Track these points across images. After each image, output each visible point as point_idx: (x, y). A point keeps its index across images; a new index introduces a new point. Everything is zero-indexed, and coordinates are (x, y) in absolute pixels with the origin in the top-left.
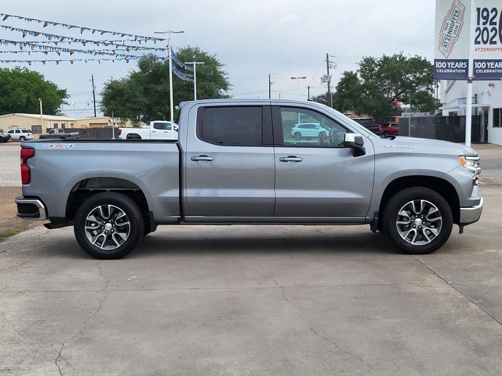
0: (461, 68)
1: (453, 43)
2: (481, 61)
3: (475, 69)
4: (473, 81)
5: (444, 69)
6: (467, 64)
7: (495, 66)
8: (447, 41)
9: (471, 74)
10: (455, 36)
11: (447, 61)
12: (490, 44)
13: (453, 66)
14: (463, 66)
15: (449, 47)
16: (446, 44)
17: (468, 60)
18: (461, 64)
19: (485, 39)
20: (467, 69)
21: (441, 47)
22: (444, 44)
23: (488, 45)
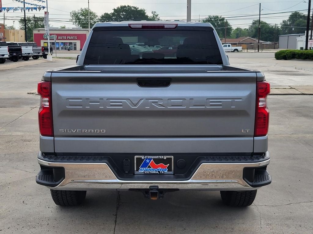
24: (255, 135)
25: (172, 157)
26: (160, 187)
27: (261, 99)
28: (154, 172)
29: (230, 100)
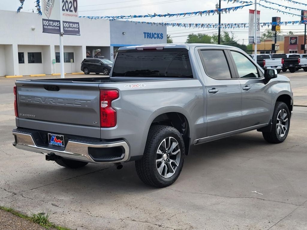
0: (57, 26)
1: (51, 9)
2: (66, 22)
3: (64, 27)
4: (63, 35)
5: (48, 26)
6: (60, 24)
7: (73, 26)
8: (48, 7)
9: (62, 31)
10: (52, 4)
11: (49, 20)
12: (70, 11)
13: (52, 24)
14: (58, 24)
15: (49, 11)
16: (47, 9)
17: (60, 21)
18: (57, 23)
19: (67, 9)
20: (60, 27)
21: (45, 11)
22: (46, 9)
23: (69, 12)
24: (101, 127)
25: (63, 136)
26: (56, 154)
27: (102, 102)
28: (56, 145)
29: (85, 101)
